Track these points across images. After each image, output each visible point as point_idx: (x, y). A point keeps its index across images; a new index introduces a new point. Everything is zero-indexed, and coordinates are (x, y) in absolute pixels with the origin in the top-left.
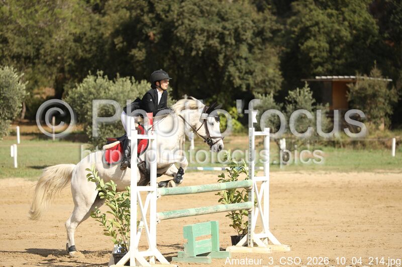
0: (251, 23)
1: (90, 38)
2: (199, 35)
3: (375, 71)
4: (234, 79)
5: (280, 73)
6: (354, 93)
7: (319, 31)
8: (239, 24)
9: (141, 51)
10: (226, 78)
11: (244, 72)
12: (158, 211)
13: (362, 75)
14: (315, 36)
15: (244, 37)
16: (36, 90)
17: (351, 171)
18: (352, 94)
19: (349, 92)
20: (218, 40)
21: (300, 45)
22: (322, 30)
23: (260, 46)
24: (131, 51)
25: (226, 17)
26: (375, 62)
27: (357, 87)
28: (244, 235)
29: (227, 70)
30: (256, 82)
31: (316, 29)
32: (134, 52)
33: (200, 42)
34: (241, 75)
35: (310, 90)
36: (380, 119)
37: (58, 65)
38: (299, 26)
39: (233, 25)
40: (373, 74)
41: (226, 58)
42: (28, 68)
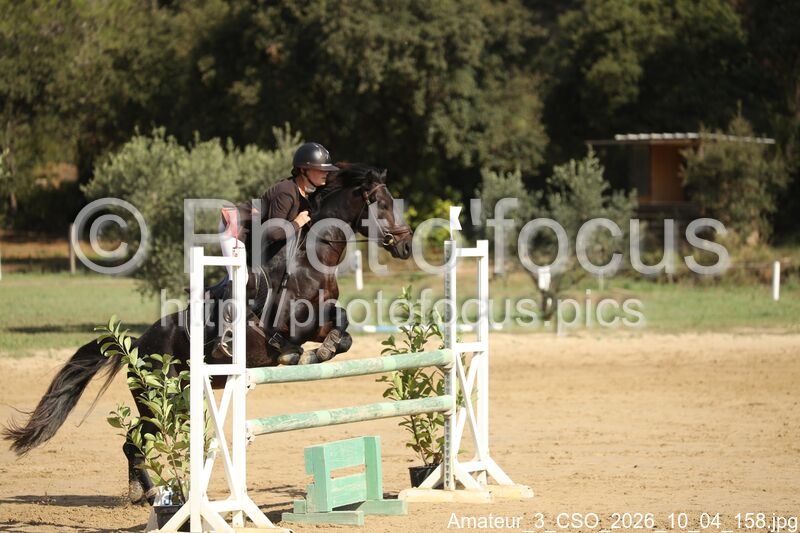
0: (480, 25)
1: (149, 60)
2: (374, 49)
3: (739, 123)
4: (447, 140)
5: (542, 128)
6: (696, 169)
7: (624, 41)
8: (455, 27)
9: (254, 85)
10: (430, 140)
11: (467, 127)
13: (713, 132)
14: (615, 51)
15: (466, 55)
16: (38, 170)
17: (684, 332)
18: (692, 169)
19: (685, 166)
20: (413, 60)
21: (583, 70)
22: (629, 39)
23: (498, 72)
24: (230, 86)
25: (428, 12)
26: (739, 104)
27: (701, 156)
29: (432, 121)
30: (494, 146)
31: (617, 36)
32: (238, 87)
33: (375, 64)
34: (462, 133)
35: (600, 163)
36: (749, 222)
37: (84, 117)
38: (581, 31)
39: (442, 28)
40: (734, 128)
41: (429, 99)
42: (21, 122)
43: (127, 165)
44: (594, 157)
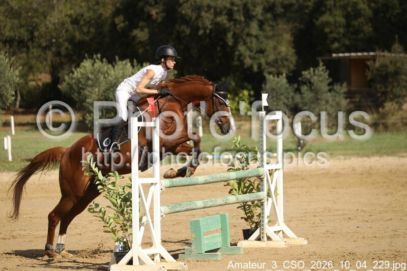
1: (88, 19)
2: (206, 12)
3: (397, 46)
4: (245, 58)
5: (294, 51)
6: (375, 71)
7: (335, 5)
9: (143, 31)
10: (236, 58)
11: (255, 51)
12: (162, 204)
13: (383, 51)
14: (330, 10)
15: (254, 13)
16: (31, 77)
17: (372, 156)
18: (372, 71)
19: (369, 69)
20: (226, 17)
21: (314, 20)
22: (338, 4)
23: (271, 23)
24: (132, 32)
26: (397, 37)
27: (377, 65)
28: (256, 228)
29: (237, 49)
30: (269, 61)
32: (137, 33)
33: (207, 19)
34: (252, 54)
35: (326, 69)
36: (403, 98)
37: (54, 49)
40: (394, 49)
41: (236, 37)
42: (22, 52)
43: (82, 74)
44: (323, 65)
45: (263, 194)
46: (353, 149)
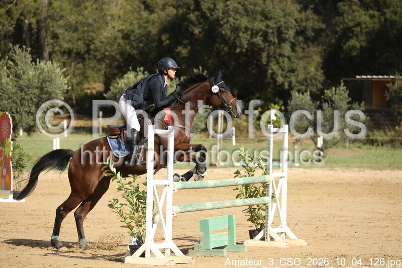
0: (294, 22)
1: (139, 35)
2: (243, 33)
4: (277, 76)
5: (322, 71)
6: (393, 93)
7: (361, 32)
8: (282, 23)
9: (187, 48)
10: (269, 76)
11: (286, 70)
13: (401, 75)
14: (357, 36)
15: (287, 36)
16: (86, 86)
18: (391, 93)
19: (388, 91)
20: (262, 38)
21: (342, 44)
22: (364, 31)
23: (302, 45)
24: (177, 48)
25: (269, 15)
27: (396, 86)
29: (270, 67)
30: (299, 80)
31: (358, 29)
32: (179, 49)
33: (244, 39)
34: (284, 73)
35: (346, 89)
37: (107, 61)
38: (341, 27)
39: (276, 24)
41: (269, 56)
42: (79, 63)
43: (126, 85)
44: (344, 86)
45: (267, 199)
46: (368, 163)
